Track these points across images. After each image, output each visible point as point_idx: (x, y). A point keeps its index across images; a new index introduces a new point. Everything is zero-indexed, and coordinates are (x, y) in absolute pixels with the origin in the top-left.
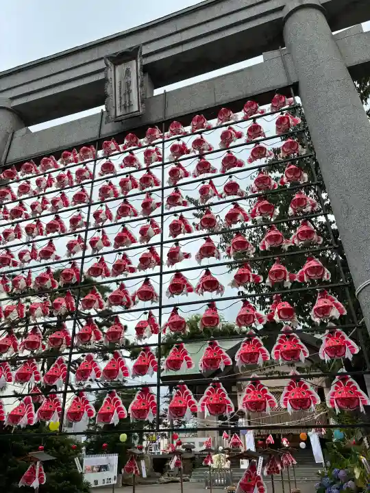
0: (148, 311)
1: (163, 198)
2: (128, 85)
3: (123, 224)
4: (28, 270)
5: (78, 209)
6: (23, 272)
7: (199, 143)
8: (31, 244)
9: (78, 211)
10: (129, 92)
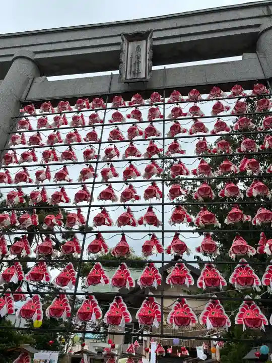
0: (152, 233)
1: (164, 146)
2: (138, 57)
3: (130, 161)
4: (42, 187)
5: (90, 144)
6: (38, 188)
7: (195, 109)
8: (46, 166)
9: (90, 146)
10: (138, 63)
